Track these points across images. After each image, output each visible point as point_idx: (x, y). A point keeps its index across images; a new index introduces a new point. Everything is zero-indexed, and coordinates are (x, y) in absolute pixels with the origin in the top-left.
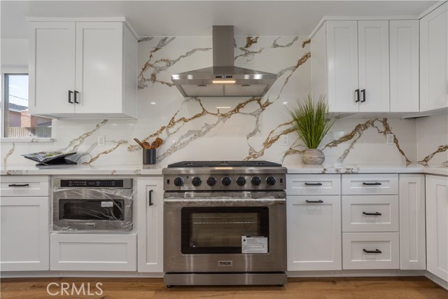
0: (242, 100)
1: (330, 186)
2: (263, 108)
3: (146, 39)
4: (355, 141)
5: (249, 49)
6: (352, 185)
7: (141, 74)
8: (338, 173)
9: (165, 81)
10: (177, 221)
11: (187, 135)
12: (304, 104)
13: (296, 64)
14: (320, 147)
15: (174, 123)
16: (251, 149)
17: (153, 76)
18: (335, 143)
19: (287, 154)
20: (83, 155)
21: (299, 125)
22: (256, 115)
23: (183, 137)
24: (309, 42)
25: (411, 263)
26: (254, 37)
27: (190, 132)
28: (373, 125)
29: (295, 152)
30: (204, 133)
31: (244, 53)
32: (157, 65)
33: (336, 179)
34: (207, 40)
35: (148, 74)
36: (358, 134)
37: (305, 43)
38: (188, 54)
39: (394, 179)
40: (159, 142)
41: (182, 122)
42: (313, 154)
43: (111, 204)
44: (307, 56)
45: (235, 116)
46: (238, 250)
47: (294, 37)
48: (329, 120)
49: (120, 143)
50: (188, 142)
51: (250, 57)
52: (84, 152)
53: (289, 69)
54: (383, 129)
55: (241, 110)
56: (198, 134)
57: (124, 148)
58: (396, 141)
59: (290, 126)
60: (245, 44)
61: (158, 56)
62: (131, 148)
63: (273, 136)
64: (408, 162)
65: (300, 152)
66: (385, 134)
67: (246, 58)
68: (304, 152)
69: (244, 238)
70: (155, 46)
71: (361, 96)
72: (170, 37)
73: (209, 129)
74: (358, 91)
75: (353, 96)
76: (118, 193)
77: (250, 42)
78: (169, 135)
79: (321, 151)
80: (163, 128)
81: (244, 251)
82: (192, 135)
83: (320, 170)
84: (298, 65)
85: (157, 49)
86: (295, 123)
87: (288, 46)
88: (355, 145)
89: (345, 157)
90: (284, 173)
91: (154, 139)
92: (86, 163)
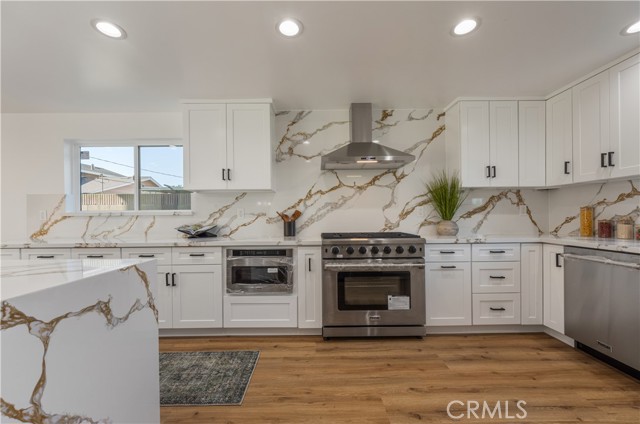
0: (378, 173)
1: (462, 254)
2: (398, 180)
3: (283, 113)
4: (488, 213)
5: (384, 122)
6: (481, 253)
7: (279, 147)
8: (468, 243)
9: (301, 154)
10: (333, 284)
11: (324, 207)
12: (438, 177)
13: (431, 137)
14: (454, 219)
15: (311, 196)
16: (387, 220)
17: (291, 149)
18: (470, 214)
19: (422, 225)
20: (223, 227)
21: (434, 197)
22: (392, 187)
23: (320, 209)
24: (444, 114)
25: (531, 319)
26: (390, 110)
27: (327, 204)
28: (506, 196)
29: (430, 223)
30: (341, 206)
31: (379, 126)
32: (294, 138)
33: (467, 248)
34: (344, 114)
35: (285, 148)
36: (491, 206)
37: (440, 116)
38: (324, 127)
39: (516, 248)
40: (297, 214)
41: (319, 195)
42: (447, 226)
43: (275, 270)
44: (442, 129)
45: (370, 188)
46: (384, 307)
47: (428, 110)
48: (463, 191)
49: (259, 216)
50: (325, 214)
51: (385, 130)
52: (223, 224)
53: (424, 142)
54: (516, 200)
55: (377, 182)
56: (335, 206)
57: (262, 220)
58: (529, 212)
59: (425, 198)
60: (381, 117)
61: (295, 129)
62: (269, 221)
63: (409, 208)
64: (541, 232)
65: (435, 224)
66: (518, 204)
67: (382, 131)
68: (438, 223)
69: (389, 297)
70: (292, 119)
71: (491, 172)
72: (307, 111)
73: (345, 201)
74: (489, 167)
75: (484, 172)
76: (283, 261)
77: (386, 115)
78: (306, 207)
79: (455, 223)
80: (301, 201)
81: (390, 308)
82: (329, 207)
83: (454, 240)
84: (433, 138)
85: (294, 123)
86: (429, 195)
87: (423, 118)
88: (489, 216)
89: (478, 228)
90: (423, 243)
91: (293, 211)
92: (225, 236)
